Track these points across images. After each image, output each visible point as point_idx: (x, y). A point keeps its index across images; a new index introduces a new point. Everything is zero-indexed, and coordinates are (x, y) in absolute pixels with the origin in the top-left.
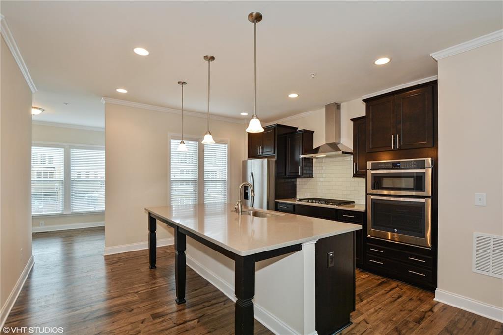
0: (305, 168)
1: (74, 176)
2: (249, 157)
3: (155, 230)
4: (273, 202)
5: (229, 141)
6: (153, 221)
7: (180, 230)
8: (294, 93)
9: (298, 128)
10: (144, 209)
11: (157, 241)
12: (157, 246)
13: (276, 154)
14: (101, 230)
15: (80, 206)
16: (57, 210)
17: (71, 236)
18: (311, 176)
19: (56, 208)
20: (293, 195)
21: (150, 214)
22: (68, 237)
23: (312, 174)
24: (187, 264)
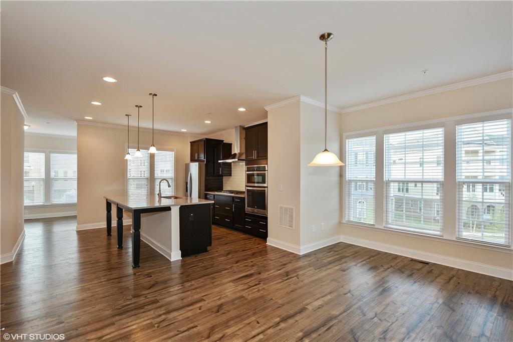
0: (224, 169)
1: (53, 175)
2: (191, 161)
3: (111, 211)
4: (203, 193)
5: (175, 149)
6: (109, 205)
7: (119, 206)
8: (208, 120)
9: (223, 141)
10: (103, 198)
11: (112, 222)
12: (112, 226)
13: (205, 160)
14: (75, 217)
15: (59, 199)
16: (40, 202)
17: (52, 221)
18: (230, 175)
19: (39, 200)
20: (220, 189)
21: (107, 200)
22: (48, 222)
23: (231, 174)
24: (141, 238)
